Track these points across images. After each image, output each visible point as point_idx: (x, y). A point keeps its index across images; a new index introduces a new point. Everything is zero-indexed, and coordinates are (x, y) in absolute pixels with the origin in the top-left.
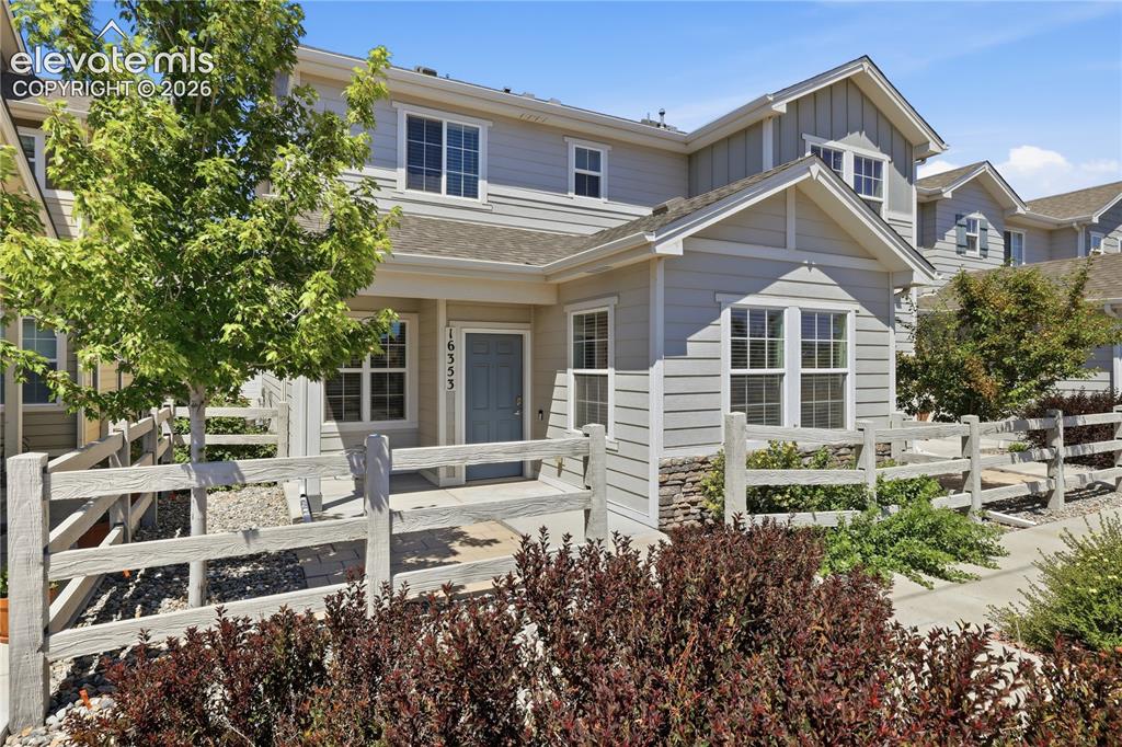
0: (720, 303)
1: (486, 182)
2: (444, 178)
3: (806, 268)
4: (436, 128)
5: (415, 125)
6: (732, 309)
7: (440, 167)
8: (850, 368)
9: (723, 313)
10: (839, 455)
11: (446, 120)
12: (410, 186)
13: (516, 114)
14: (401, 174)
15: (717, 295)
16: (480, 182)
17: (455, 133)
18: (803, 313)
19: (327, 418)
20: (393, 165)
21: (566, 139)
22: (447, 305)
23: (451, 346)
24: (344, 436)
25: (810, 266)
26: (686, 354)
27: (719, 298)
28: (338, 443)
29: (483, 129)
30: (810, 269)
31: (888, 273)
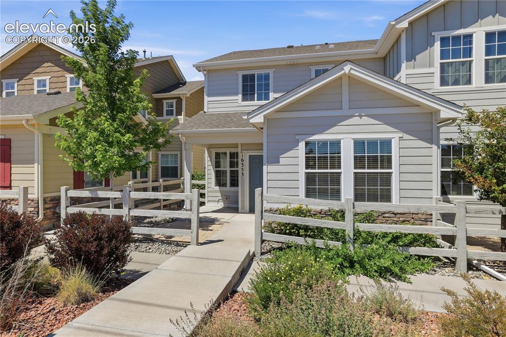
0: (298, 140)
1: (272, 93)
2: (256, 95)
3: (358, 118)
4: (252, 77)
5: (245, 78)
6: (306, 142)
7: (254, 91)
8: (395, 170)
9: (300, 144)
10: (384, 217)
11: (256, 72)
12: (244, 100)
13: (285, 63)
14: (240, 97)
15: (296, 136)
16: (270, 93)
17: (260, 76)
18: (354, 141)
19: (216, 186)
20: (237, 94)
21: (310, 67)
22: (241, 145)
23: (242, 160)
24: (221, 192)
25: (361, 116)
26: (279, 163)
27: (297, 137)
28: (219, 194)
29: (271, 72)
30: (361, 118)
31: (432, 113)
